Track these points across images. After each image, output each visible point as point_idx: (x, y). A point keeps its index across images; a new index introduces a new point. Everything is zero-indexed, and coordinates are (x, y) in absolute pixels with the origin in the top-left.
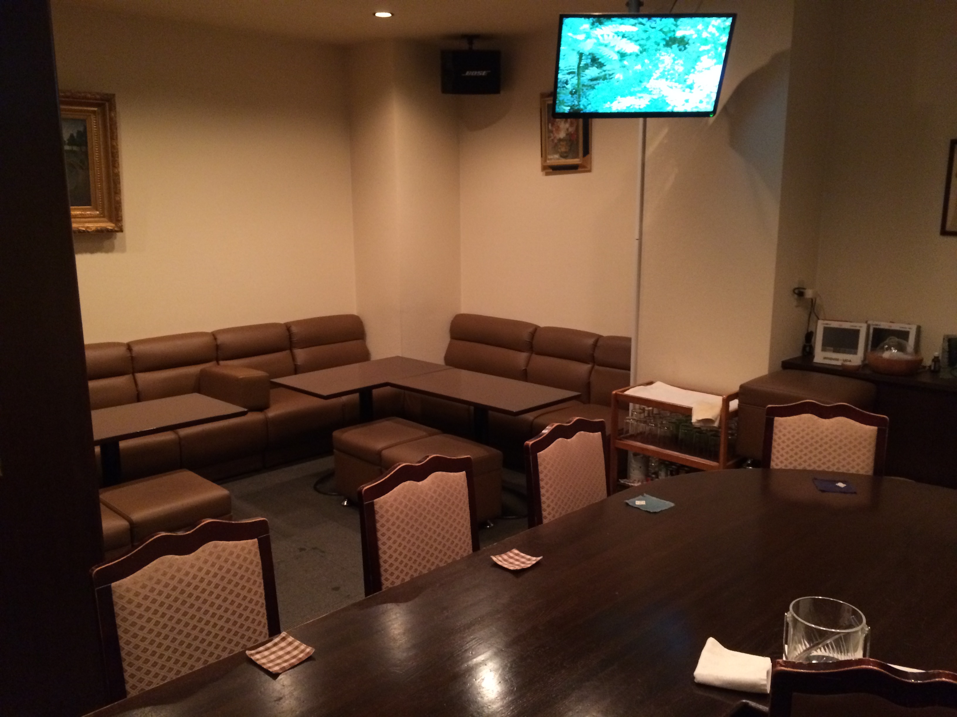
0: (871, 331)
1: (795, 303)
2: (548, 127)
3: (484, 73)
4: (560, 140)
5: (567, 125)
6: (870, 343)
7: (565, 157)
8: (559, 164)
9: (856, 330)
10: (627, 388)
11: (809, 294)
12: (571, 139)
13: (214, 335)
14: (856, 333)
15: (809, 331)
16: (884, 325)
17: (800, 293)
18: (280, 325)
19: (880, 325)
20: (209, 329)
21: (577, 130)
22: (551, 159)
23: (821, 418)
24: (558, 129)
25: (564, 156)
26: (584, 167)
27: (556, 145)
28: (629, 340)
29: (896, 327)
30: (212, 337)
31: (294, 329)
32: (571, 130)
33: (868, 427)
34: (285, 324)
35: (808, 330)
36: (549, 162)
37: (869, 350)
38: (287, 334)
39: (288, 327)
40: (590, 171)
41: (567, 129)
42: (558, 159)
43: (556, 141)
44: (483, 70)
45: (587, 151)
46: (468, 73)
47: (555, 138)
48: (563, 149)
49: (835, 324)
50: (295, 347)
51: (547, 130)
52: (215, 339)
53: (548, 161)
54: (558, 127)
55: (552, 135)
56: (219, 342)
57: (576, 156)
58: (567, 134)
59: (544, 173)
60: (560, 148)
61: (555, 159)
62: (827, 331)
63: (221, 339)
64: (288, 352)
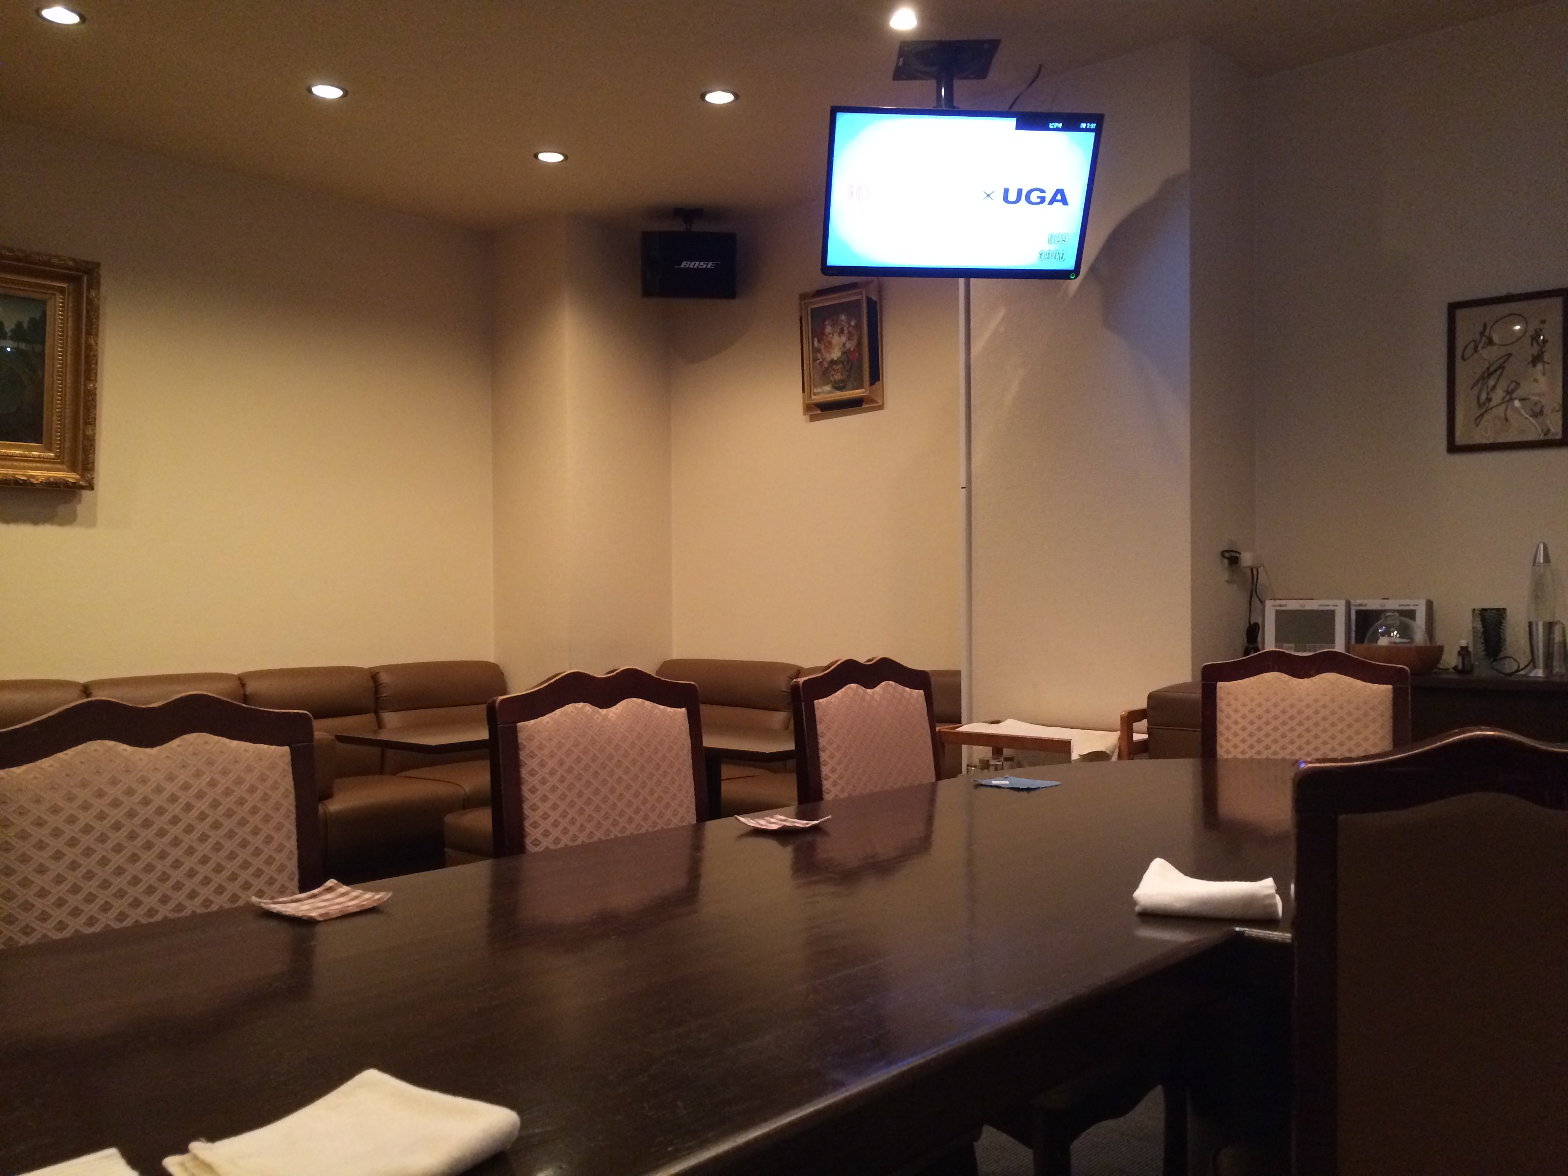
0: (1353, 617)
1: (1225, 576)
2: (813, 344)
3: (710, 265)
4: (833, 362)
5: (843, 339)
6: (1353, 634)
7: (841, 388)
8: (832, 399)
9: (1328, 611)
10: (959, 725)
11: (1247, 559)
12: (849, 361)
13: (241, 680)
14: (1329, 616)
15: (1252, 622)
16: (1373, 604)
17: (1232, 559)
18: (360, 670)
19: (1366, 605)
20: (236, 669)
21: (859, 344)
22: (819, 393)
23: (1294, 676)
24: (829, 347)
25: (839, 386)
26: (873, 401)
27: (825, 372)
28: (957, 674)
29: (1393, 604)
30: (238, 682)
31: (384, 678)
32: (850, 345)
33: (1376, 686)
34: (370, 669)
35: (1250, 623)
36: (816, 399)
37: (1353, 641)
38: (372, 685)
39: (374, 675)
40: (881, 407)
41: (844, 345)
42: (829, 392)
43: (826, 365)
44: (708, 261)
45: (876, 375)
46: (684, 264)
47: (824, 360)
48: (838, 377)
49: (1293, 605)
50: (382, 709)
51: (811, 348)
52: (243, 685)
53: (813, 397)
54: (830, 343)
55: (819, 356)
56: (249, 689)
57: (860, 386)
58: (844, 353)
59: (808, 417)
60: (833, 375)
61: (826, 393)
62: (1281, 615)
63: (252, 687)
64: (370, 717)
